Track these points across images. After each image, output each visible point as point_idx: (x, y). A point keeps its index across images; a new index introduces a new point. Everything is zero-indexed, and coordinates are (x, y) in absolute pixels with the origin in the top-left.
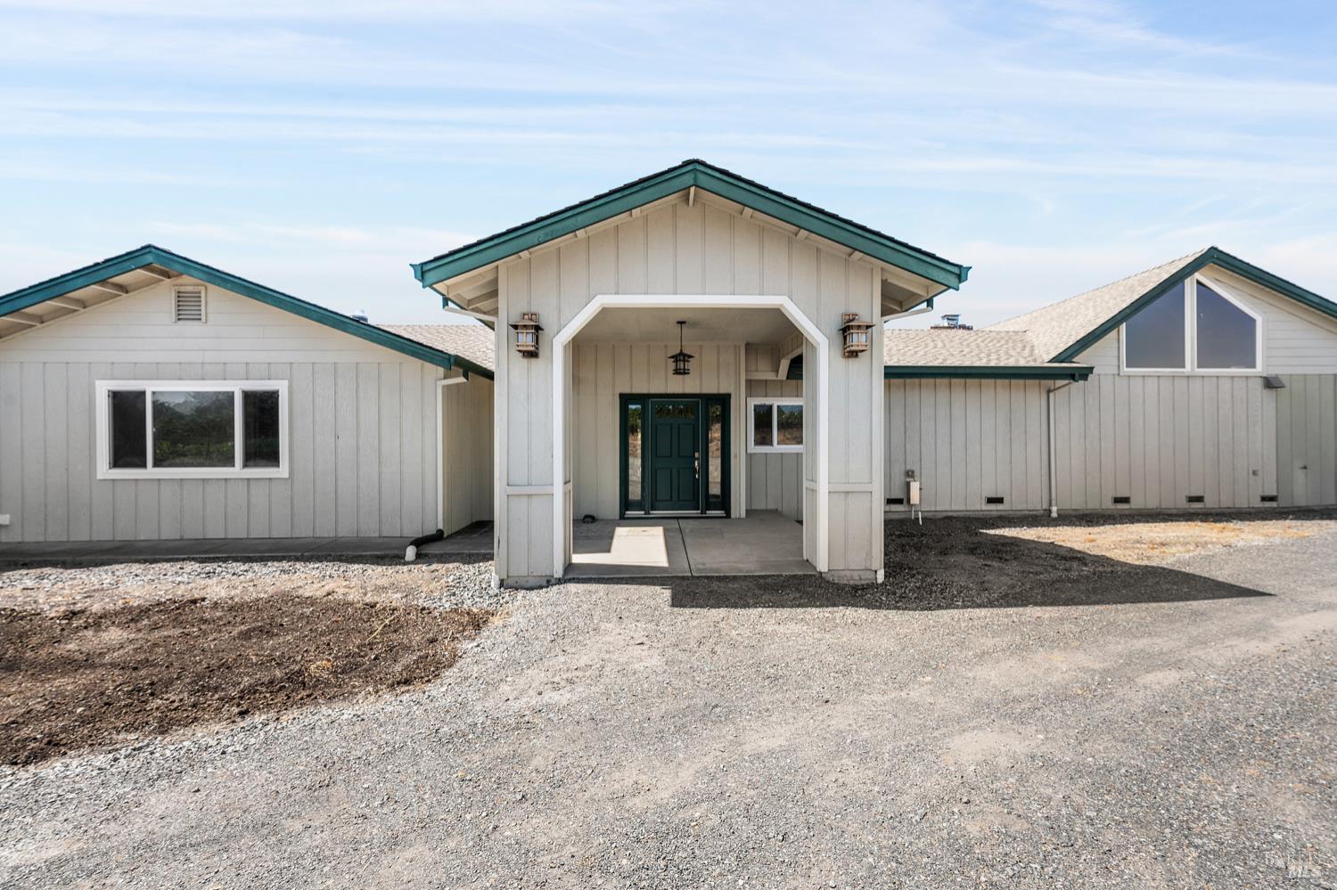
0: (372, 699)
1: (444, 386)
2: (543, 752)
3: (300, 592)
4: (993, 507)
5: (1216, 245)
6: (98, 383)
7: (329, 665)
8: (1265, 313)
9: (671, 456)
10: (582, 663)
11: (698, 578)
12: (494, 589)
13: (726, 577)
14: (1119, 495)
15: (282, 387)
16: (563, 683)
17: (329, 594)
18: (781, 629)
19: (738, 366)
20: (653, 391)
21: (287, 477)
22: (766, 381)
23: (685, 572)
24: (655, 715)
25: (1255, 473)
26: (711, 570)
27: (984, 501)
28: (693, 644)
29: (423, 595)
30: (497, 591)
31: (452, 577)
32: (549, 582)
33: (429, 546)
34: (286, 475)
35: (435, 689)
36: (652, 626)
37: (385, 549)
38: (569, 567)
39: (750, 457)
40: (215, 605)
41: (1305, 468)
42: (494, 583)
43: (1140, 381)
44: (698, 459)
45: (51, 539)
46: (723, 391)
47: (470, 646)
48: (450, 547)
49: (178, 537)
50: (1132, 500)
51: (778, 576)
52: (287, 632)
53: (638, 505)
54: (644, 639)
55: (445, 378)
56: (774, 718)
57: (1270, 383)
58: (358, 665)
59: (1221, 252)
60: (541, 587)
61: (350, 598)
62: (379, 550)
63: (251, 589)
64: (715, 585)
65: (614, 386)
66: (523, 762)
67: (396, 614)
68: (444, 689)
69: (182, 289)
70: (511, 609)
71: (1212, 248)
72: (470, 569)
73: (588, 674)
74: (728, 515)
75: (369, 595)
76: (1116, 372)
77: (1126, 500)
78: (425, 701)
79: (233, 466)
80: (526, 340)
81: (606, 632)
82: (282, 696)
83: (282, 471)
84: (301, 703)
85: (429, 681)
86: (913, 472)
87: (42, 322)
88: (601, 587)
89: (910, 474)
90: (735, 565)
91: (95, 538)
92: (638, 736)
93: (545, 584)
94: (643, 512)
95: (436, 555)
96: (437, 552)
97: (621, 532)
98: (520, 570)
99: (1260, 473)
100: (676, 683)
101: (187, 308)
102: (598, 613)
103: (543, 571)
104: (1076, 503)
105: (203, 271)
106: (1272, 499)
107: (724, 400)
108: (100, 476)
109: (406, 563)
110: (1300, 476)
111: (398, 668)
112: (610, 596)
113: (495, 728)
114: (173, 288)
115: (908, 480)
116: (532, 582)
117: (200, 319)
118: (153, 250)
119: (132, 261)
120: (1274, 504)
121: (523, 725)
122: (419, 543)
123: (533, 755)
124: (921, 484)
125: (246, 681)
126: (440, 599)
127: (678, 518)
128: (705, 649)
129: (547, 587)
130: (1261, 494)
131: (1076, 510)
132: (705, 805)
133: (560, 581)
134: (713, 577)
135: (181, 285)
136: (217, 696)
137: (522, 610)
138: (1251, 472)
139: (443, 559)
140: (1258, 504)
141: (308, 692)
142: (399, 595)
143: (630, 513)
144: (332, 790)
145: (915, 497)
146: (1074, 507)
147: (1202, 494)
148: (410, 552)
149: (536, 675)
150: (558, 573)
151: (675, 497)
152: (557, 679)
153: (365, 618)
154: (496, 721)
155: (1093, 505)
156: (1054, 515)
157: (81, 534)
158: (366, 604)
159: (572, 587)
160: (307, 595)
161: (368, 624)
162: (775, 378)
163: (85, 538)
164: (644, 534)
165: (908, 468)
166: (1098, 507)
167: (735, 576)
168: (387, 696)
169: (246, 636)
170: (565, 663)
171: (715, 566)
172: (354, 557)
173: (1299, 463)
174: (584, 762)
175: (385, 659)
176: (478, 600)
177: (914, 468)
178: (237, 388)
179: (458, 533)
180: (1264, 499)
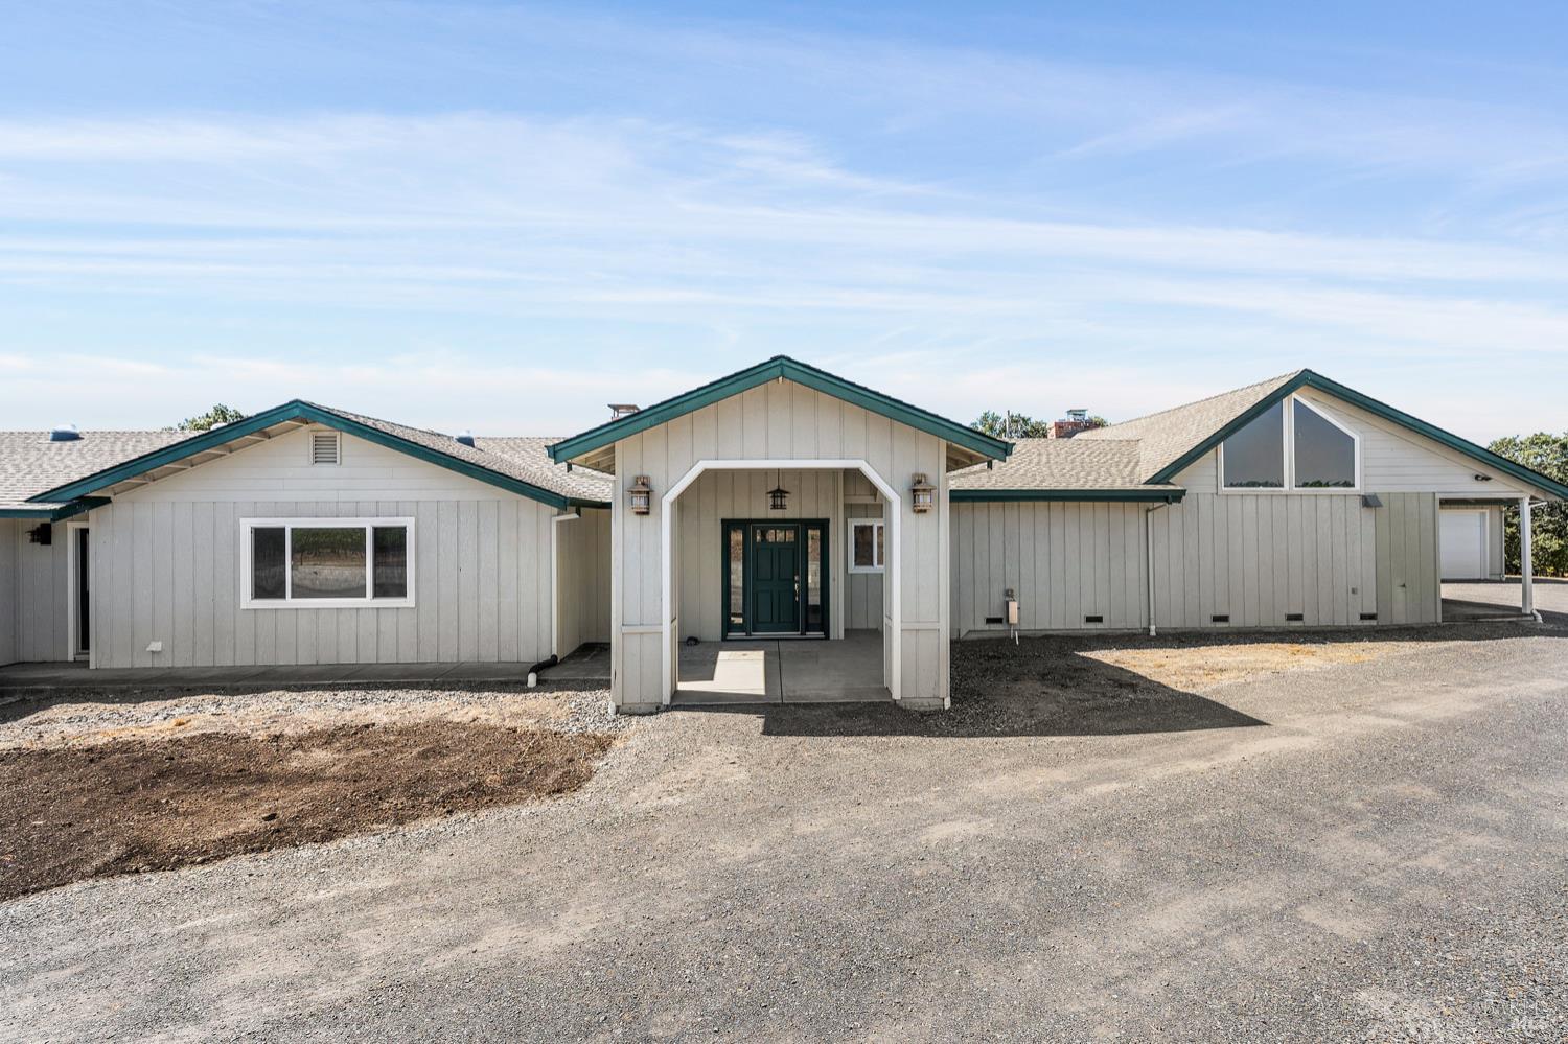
0: (537, 802)
1: (558, 522)
2: (664, 834)
3: (450, 718)
4: (1092, 626)
5: (1309, 368)
6: (242, 521)
7: (498, 778)
8: (1361, 432)
9: (771, 579)
10: (688, 777)
11: (788, 705)
12: (611, 715)
13: (812, 704)
14: (1218, 613)
15: (409, 523)
16: (675, 792)
17: (474, 720)
18: (844, 751)
19: (836, 492)
20: (753, 517)
21: (413, 606)
22: (866, 505)
23: (777, 699)
24: (739, 811)
25: (1354, 591)
26: (800, 697)
27: (1083, 620)
28: (773, 763)
29: (553, 721)
30: (614, 717)
31: (573, 704)
32: (658, 709)
33: (548, 673)
34: (412, 605)
35: (581, 796)
36: (742, 749)
37: (509, 675)
38: (676, 694)
39: (849, 578)
40: (385, 730)
41: (1404, 586)
42: (611, 710)
43: (1238, 499)
44: (798, 582)
45: (199, 663)
46: (821, 516)
47: (601, 764)
48: (566, 673)
49: (314, 663)
50: (1231, 619)
51: (858, 703)
52: (455, 752)
53: (740, 628)
54: (736, 760)
55: (559, 515)
56: (819, 814)
57: (1368, 502)
58: (519, 779)
59: (1315, 374)
60: (651, 714)
61: (492, 723)
62: (503, 676)
63: (408, 715)
64: (801, 712)
65: (716, 515)
66: (652, 839)
67: (536, 738)
68: (589, 795)
69: (319, 434)
70: (629, 733)
71: (1306, 370)
72: (587, 697)
73: (693, 785)
74: (827, 637)
75: (507, 720)
76: (1215, 491)
77: (1225, 619)
78: (576, 804)
79: (365, 596)
80: (640, 502)
81: (707, 754)
82: (471, 801)
83: (409, 601)
84: (487, 805)
85: (575, 790)
86: (1012, 591)
87: (192, 466)
88: (702, 714)
89: (1009, 594)
90: (823, 692)
91: (238, 663)
92: (727, 825)
93: (655, 710)
94: (744, 634)
95: (554, 682)
96: (555, 678)
97: (723, 655)
98: (633, 698)
99: (1359, 592)
100: (757, 791)
101: (323, 452)
102: (700, 738)
103: (652, 699)
104: (1175, 621)
105: (344, 423)
106: (1372, 617)
107: (823, 525)
108: (243, 606)
109: (529, 690)
110: (1399, 594)
111: (549, 780)
112: (711, 722)
113: (630, 821)
114: (311, 433)
115: (1007, 599)
116: (643, 709)
117: (335, 462)
118: (300, 405)
119: (280, 415)
120: (1373, 623)
121: (649, 818)
122: (539, 668)
123: (657, 836)
124: (1020, 604)
125: (442, 791)
126: (567, 724)
127: (778, 639)
128: (781, 767)
129: (657, 713)
130: (1361, 612)
131: (1175, 629)
132: (764, 862)
133: (668, 709)
134: (800, 704)
135: (318, 431)
136: (426, 801)
137: (637, 735)
138: (1350, 591)
139: (562, 685)
140: (1358, 622)
141: (489, 798)
142: (532, 721)
143: (732, 635)
144: (535, 855)
145: (1014, 617)
146: (1173, 626)
147: (1301, 613)
148: (532, 679)
149: (655, 786)
150: (666, 700)
151: (775, 620)
152: (671, 788)
153: (512, 741)
154: (631, 816)
155: (1192, 623)
156: (1153, 633)
157: (226, 659)
158: (509, 729)
159: (679, 714)
160: (456, 720)
161: (515, 746)
162: (873, 502)
163: (229, 663)
164: (746, 658)
165: (1007, 587)
166: (1197, 625)
167: (819, 704)
168: (548, 801)
169: (424, 755)
170: (676, 776)
171: (803, 693)
172: (481, 683)
173: (1398, 581)
174: (691, 840)
175: (538, 774)
176: (598, 725)
177: (1013, 588)
178: (368, 524)
179: (570, 657)
180: (1363, 617)
